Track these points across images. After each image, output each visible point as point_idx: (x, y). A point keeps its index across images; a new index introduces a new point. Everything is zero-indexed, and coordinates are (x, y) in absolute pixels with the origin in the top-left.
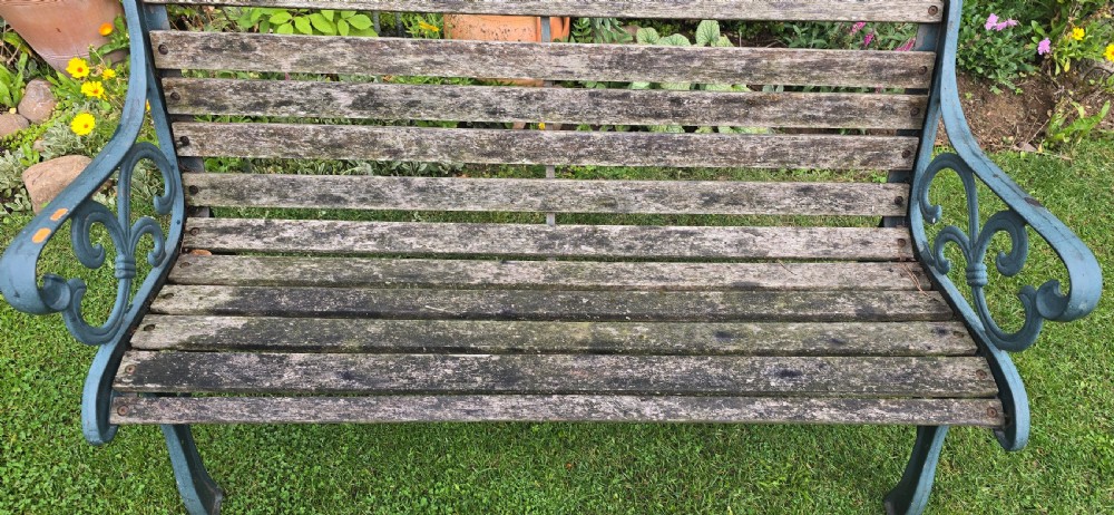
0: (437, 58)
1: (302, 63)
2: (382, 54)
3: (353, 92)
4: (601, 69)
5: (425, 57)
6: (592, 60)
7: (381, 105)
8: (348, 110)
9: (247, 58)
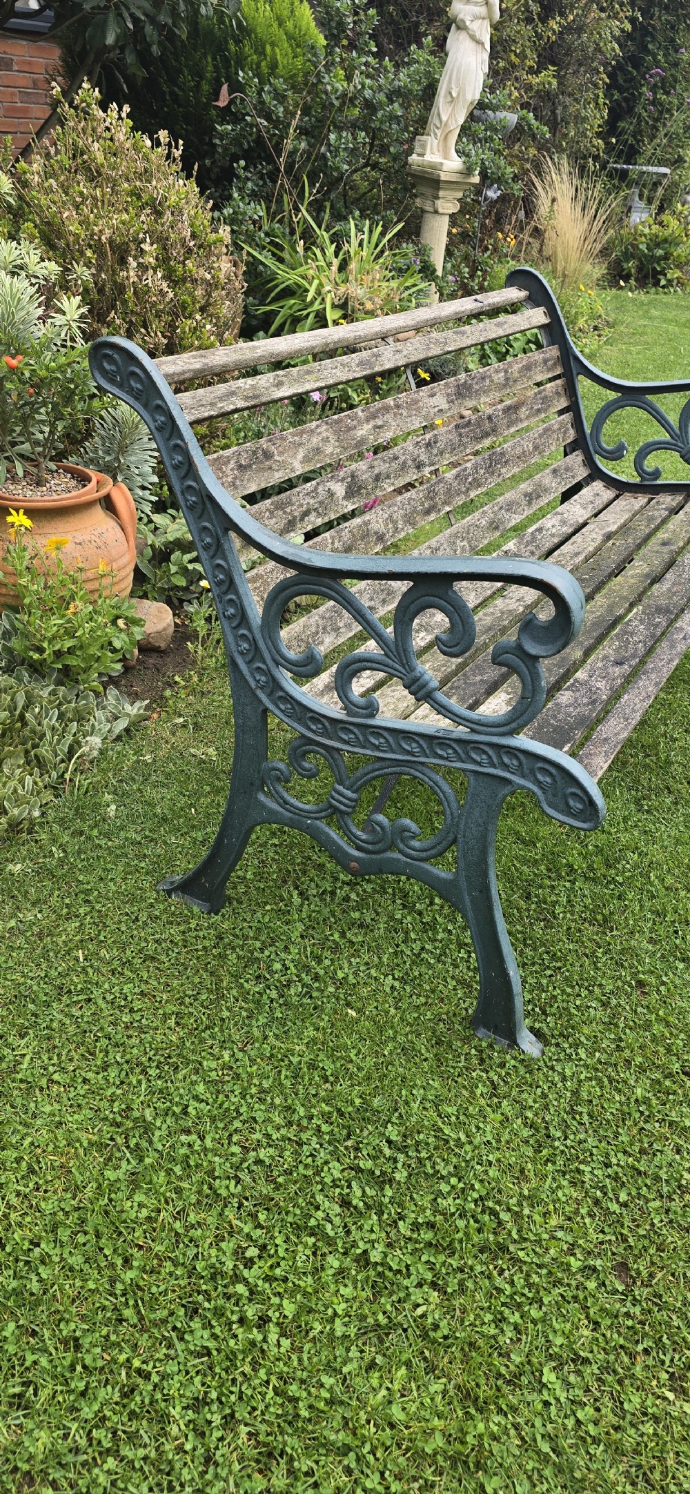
0: (380, 423)
1: (306, 459)
2: (350, 429)
3: (343, 480)
4: (452, 402)
5: (372, 424)
6: (448, 395)
7: (360, 488)
8: (345, 503)
9: (270, 468)
